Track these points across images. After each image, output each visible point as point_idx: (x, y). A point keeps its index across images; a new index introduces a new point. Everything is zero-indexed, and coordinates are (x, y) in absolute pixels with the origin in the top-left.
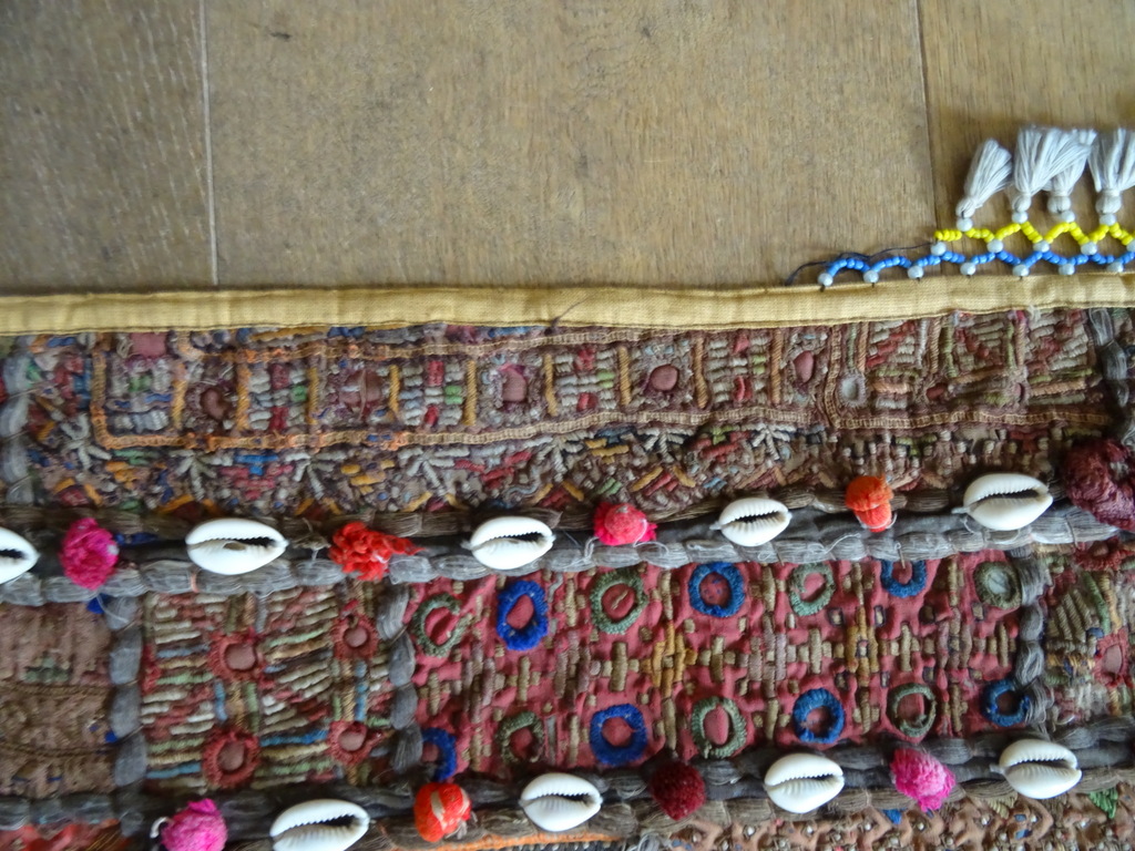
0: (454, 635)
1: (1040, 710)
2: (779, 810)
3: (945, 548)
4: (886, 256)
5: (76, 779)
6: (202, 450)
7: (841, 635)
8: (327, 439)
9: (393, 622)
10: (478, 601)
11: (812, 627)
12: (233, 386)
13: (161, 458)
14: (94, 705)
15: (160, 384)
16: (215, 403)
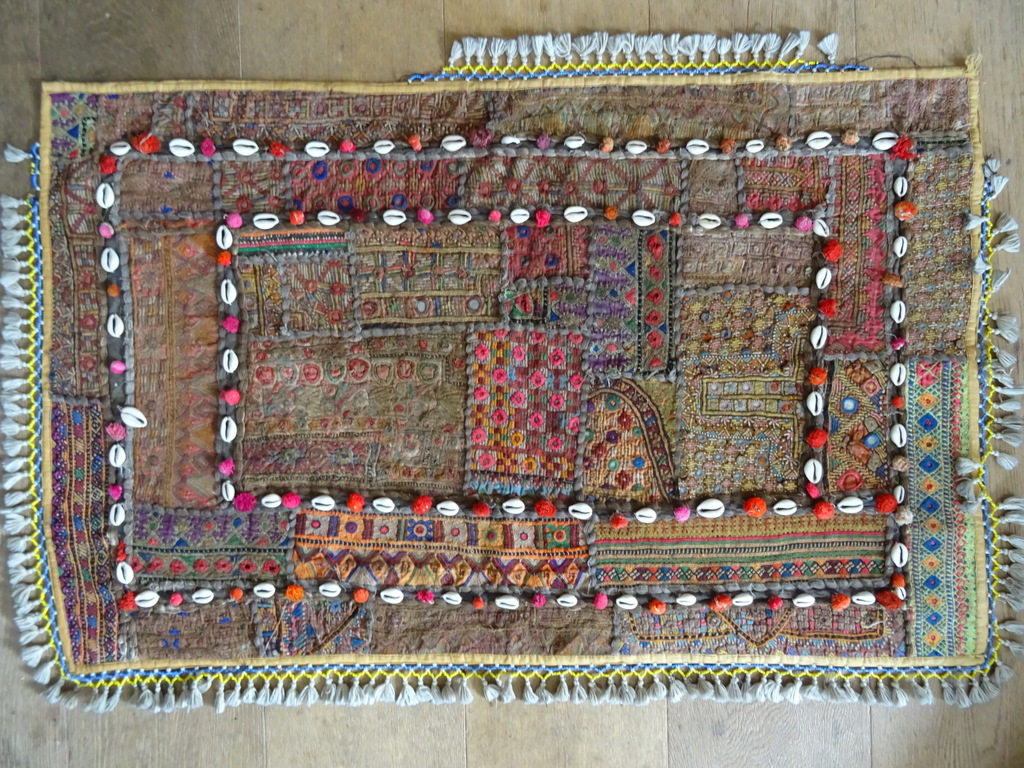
0: (302, 175)
1: (462, 203)
2: (388, 226)
3: (438, 157)
4: (428, 74)
5: (203, 207)
6: (237, 122)
7: (408, 180)
8: (269, 120)
9: (286, 170)
10: (309, 166)
11: (399, 178)
12: (245, 106)
13: (226, 124)
14: (209, 189)
15: (226, 104)
16: (240, 110)
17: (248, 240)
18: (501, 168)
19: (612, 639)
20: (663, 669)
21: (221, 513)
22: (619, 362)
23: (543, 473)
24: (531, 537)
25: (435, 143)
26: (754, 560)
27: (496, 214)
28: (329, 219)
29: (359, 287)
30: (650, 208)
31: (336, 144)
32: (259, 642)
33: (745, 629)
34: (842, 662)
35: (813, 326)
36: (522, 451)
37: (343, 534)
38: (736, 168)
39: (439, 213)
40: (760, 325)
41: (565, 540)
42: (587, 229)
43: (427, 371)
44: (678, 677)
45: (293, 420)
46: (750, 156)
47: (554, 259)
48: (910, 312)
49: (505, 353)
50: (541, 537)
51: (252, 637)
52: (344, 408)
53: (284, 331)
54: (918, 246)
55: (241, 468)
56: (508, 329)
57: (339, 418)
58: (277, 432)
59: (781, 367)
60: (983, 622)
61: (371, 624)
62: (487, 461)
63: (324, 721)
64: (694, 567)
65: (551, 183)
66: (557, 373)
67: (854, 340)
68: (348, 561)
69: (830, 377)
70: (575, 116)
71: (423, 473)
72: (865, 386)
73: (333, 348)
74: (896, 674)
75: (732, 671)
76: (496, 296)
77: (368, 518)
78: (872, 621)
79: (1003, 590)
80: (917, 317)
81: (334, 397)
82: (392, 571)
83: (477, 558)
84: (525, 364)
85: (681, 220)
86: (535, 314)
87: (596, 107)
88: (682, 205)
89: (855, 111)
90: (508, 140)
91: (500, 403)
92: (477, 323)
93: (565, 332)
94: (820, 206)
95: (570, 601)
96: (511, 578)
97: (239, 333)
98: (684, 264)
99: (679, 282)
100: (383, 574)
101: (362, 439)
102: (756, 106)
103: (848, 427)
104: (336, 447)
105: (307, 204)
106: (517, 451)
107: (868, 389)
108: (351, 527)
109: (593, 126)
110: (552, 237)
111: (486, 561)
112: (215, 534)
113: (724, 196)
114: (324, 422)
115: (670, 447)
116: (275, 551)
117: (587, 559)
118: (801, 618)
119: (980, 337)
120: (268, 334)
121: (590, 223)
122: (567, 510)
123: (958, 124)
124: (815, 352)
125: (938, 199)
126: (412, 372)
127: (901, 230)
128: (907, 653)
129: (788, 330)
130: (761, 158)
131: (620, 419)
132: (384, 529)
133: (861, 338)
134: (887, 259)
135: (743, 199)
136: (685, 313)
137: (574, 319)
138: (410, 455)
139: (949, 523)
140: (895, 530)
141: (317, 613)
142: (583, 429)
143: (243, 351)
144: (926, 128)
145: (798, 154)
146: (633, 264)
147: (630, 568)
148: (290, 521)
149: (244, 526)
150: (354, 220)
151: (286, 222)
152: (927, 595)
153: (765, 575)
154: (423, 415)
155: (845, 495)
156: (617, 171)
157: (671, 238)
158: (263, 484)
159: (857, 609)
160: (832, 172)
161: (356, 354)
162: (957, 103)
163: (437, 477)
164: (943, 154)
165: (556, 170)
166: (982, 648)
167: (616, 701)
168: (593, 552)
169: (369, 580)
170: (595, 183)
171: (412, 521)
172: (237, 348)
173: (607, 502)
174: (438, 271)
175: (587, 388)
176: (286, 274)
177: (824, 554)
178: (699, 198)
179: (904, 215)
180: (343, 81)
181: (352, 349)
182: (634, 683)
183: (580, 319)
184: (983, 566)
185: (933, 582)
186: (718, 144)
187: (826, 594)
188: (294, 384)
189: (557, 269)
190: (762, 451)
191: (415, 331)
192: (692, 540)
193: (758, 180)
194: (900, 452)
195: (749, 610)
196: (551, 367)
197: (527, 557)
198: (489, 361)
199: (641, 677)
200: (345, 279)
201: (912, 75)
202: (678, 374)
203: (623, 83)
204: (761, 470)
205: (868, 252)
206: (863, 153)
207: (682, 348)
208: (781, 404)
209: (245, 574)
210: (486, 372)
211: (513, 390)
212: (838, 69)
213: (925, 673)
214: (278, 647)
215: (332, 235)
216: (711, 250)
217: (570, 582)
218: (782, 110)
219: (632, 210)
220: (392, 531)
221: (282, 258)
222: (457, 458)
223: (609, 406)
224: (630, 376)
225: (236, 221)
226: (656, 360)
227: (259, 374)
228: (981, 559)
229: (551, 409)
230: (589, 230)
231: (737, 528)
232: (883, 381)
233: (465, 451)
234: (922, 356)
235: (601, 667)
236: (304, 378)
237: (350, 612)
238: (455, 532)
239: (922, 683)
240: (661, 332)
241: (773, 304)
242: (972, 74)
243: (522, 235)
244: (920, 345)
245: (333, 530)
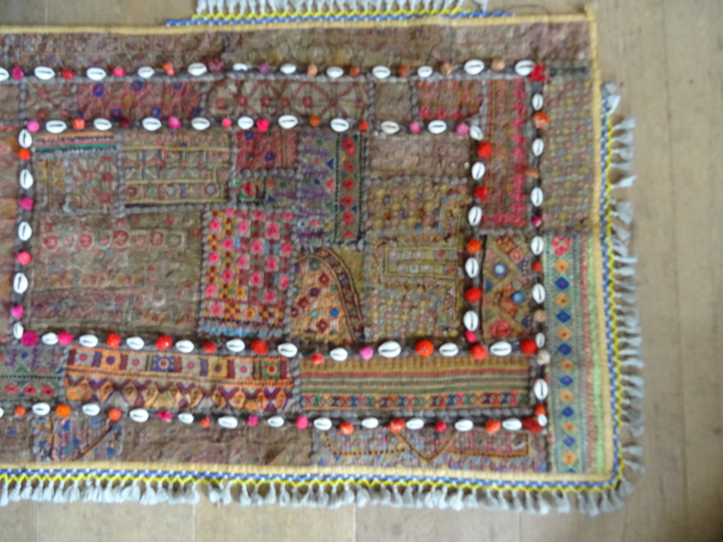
0: (85, 93)
1: (203, 113)
2: (147, 130)
3: (186, 80)
4: (181, 20)
5: (12, 117)
6: (40, 55)
7: (163, 96)
8: (63, 54)
9: (74, 89)
10: (91, 87)
11: (157, 95)
12: (47, 44)
13: (32, 57)
14: (17, 103)
15: (33, 42)
16: (43, 47)
17: (43, 141)
18: (233, 88)
19: (311, 454)
20: (352, 479)
21: (12, 347)
22: (320, 234)
23: (260, 320)
24: (249, 370)
25: (184, 70)
26: (425, 391)
27: (227, 122)
28: (103, 125)
29: (124, 176)
30: (345, 117)
31: (110, 71)
32: (36, 450)
33: (418, 448)
34: (496, 476)
35: (469, 207)
36: (244, 303)
37: (104, 365)
38: (411, 88)
39: (186, 122)
40: (429, 207)
41: (276, 372)
42: (297, 132)
43: (174, 240)
44: (364, 486)
45: (70, 276)
46: (422, 80)
47: (272, 156)
48: (547, 197)
49: (233, 227)
50: (257, 370)
51: (31, 445)
52: (109, 267)
53: (66, 209)
54: (552, 147)
55: (29, 312)
56: (235, 208)
57: (105, 275)
58: (57, 286)
59: (446, 239)
60: (609, 445)
61: (122, 438)
62: (216, 310)
63: (85, 516)
64: (377, 397)
65: (270, 99)
66: (272, 242)
67: (503, 219)
68: (107, 388)
69: (484, 247)
70: (289, 49)
71: (166, 319)
72: (512, 255)
73: (103, 221)
74: (540, 487)
75: (407, 481)
76: (227, 183)
77: (124, 353)
78: (519, 443)
79: (625, 419)
80: (552, 202)
81: (101, 260)
82: (140, 396)
83: (207, 386)
84: (248, 235)
85: (369, 127)
86: (257, 197)
87: (305, 43)
88: (369, 115)
89: (502, 47)
90: (238, 67)
91: (228, 265)
92: (212, 204)
93: (279, 211)
94: (475, 116)
95: (278, 422)
96: (232, 402)
97: (33, 210)
98: (370, 161)
99: (367, 173)
100: (132, 398)
101: (122, 292)
102: (426, 42)
103: (499, 286)
104: (101, 297)
105: (88, 114)
106: (240, 302)
107: (514, 257)
108: (110, 360)
109: (303, 58)
110: (270, 139)
111: (213, 389)
112: (6, 364)
113: (402, 109)
114: (93, 278)
115: (359, 300)
116: (51, 378)
117: (292, 388)
118: (462, 439)
119: (602, 217)
120: (54, 211)
121: (299, 129)
122: (276, 349)
123: (581, 56)
124: (472, 228)
125: (567, 112)
126: (162, 241)
127: (539, 134)
128: (548, 469)
129: (451, 211)
130: (430, 81)
131: (320, 279)
132: (136, 362)
133: (508, 217)
134: (527, 157)
135: (416, 111)
136: (371, 197)
137: (285, 201)
138: (159, 304)
139: (580, 364)
140: (536, 369)
141: (82, 427)
142: (291, 286)
143: (35, 223)
144: (557, 58)
145: (458, 77)
146: (332, 161)
147: (326, 396)
148: (63, 354)
149: (29, 358)
150: (121, 126)
151: (71, 127)
152: (563, 422)
153: (434, 404)
154: (170, 274)
155: (496, 339)
156: (321, 91)
157: (361, 141)
158: (45, 325)
159: (508, 433)
160: (485, 91)
161: (120, 227)
162: (580, 40)
163: (178, 322)
164: (570, 78)
165: (274, 90)
166: (609, 466)
167: (313, 505)
168: (297, 382)
169: (121, 402)
170: (304, 100)
171: (157, 356)
172: (30, 221)
173: (310, 344)
174: (184, 164)
175: (295, 254)
176: (70, 166)
177: (481, 388)
178: (383, 110)
179: (539, 122)
180: (119, 25)
181: (117, 223)
182: (328, 490)
183: (290, 202)
184: (608, 400)
185: (568, 412)
186: (396, 71)
187: (481, 420)
188: (72, 249)
189: (274, 163)
190: (431, 305)
191: (165, 209)
192: (375, 375)
193: (427, 97)
194: (540, 307)
195: (421, 432)
196: (268, 237)
197: (246, 386)
198: (220, 232)
199: (335, 486)
200: (114, 170)
201: (545, 19)
202: (365, 244)
203: (326, 25)
204: (431, 320)
205: (512, 151)
206: (509, 77)
207: (368, 224)
208: (447, 268)
209: (28, 396)
210: (218, 241)
211: (238, 255)
212: (489, 14)
213: (564, 487)
214: (50, 454)
215: (105, 137)
216: (392, 149)
217: (279, 407)
218: (446, 44)
219: (331, 119)
220: (142, 364)
221: (68, 153)
222: (194, 307)
223: (312, 269)
224: (328, 245)
225: (34, 126)
226: (348, 233)
227: (46, 241)
228: (607, 393)
229: (268, 269)
230: (298, 133)
231: (411, 366)
232: (525, 250)
233: (200, 302)
234: (556, 232)
235: (303, 476)
236: (80, 244)
237: (107, 427)
238: (191, 366)
239: (560, 495)
240: (353, 212)
241: (439, 190)
242: (591, 17)
243: (248, 138)
244: (555, 223)
245: (97, 362)
